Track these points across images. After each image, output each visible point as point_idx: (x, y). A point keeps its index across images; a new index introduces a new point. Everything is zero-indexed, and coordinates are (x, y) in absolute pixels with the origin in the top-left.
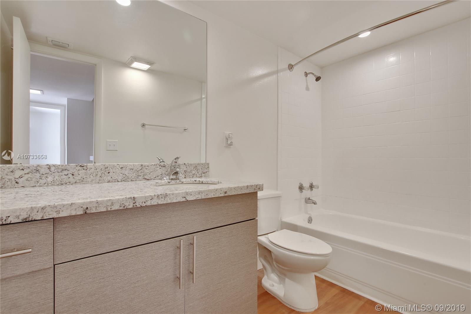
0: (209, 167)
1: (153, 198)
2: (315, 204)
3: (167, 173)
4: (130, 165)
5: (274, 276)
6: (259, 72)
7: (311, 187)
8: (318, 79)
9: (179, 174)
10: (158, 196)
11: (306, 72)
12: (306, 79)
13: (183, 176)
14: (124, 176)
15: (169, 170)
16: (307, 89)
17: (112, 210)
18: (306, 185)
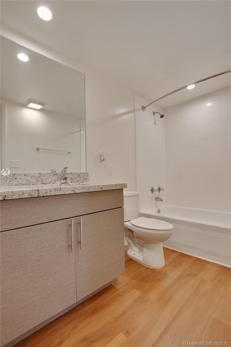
0: (88, 176)
1: (51, 191)
2: (162, 201)
3: (58, 179)
4: (31, 173)
5: (136, 249)
6: (122, 111)
7: (159, 190)
8: (162, 116)
9: (67, 180)
10: (55, 189)
11: (154, 112)
12: (154, 116)
13: (70, 182)
14: (27, 181)
15: (60, 177)
16: (155, 123)
17: (23, 198)
18: (156, 188)
